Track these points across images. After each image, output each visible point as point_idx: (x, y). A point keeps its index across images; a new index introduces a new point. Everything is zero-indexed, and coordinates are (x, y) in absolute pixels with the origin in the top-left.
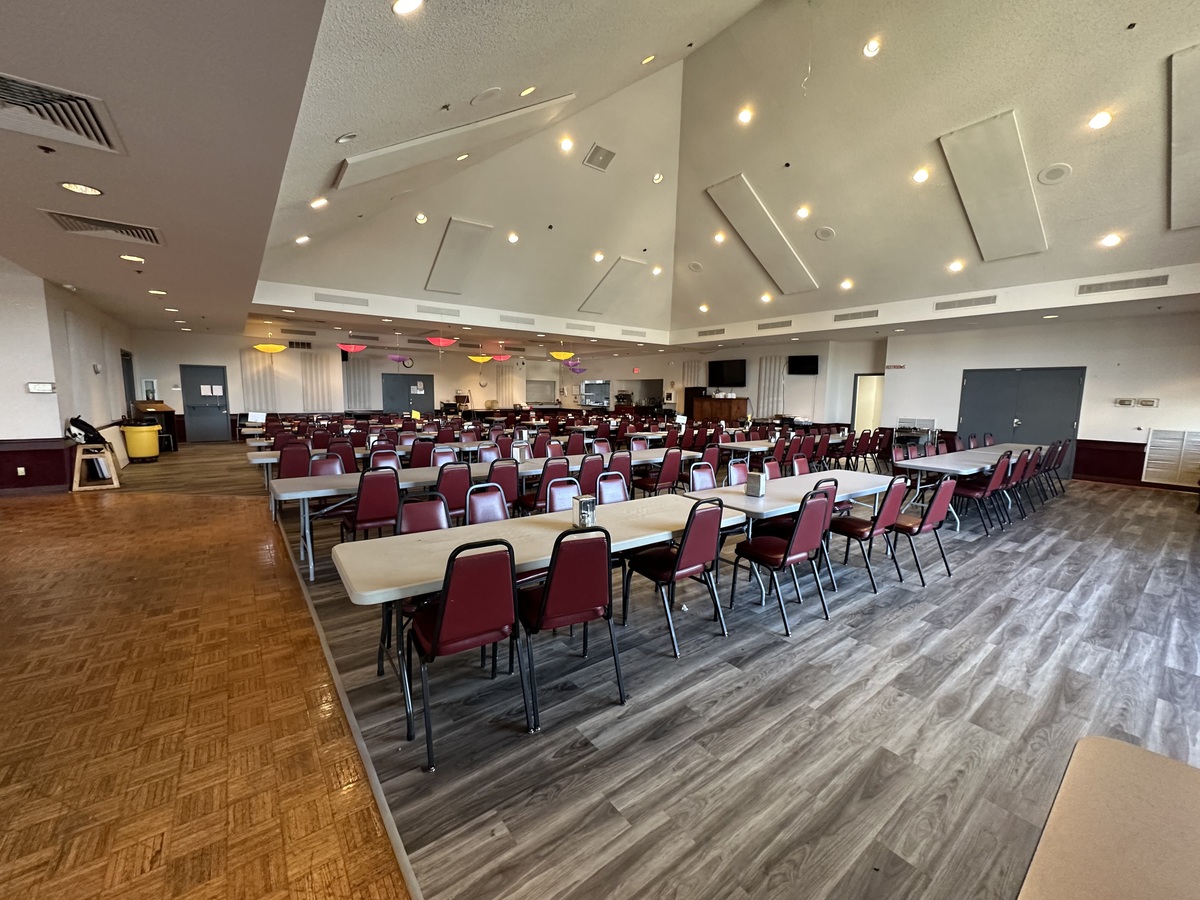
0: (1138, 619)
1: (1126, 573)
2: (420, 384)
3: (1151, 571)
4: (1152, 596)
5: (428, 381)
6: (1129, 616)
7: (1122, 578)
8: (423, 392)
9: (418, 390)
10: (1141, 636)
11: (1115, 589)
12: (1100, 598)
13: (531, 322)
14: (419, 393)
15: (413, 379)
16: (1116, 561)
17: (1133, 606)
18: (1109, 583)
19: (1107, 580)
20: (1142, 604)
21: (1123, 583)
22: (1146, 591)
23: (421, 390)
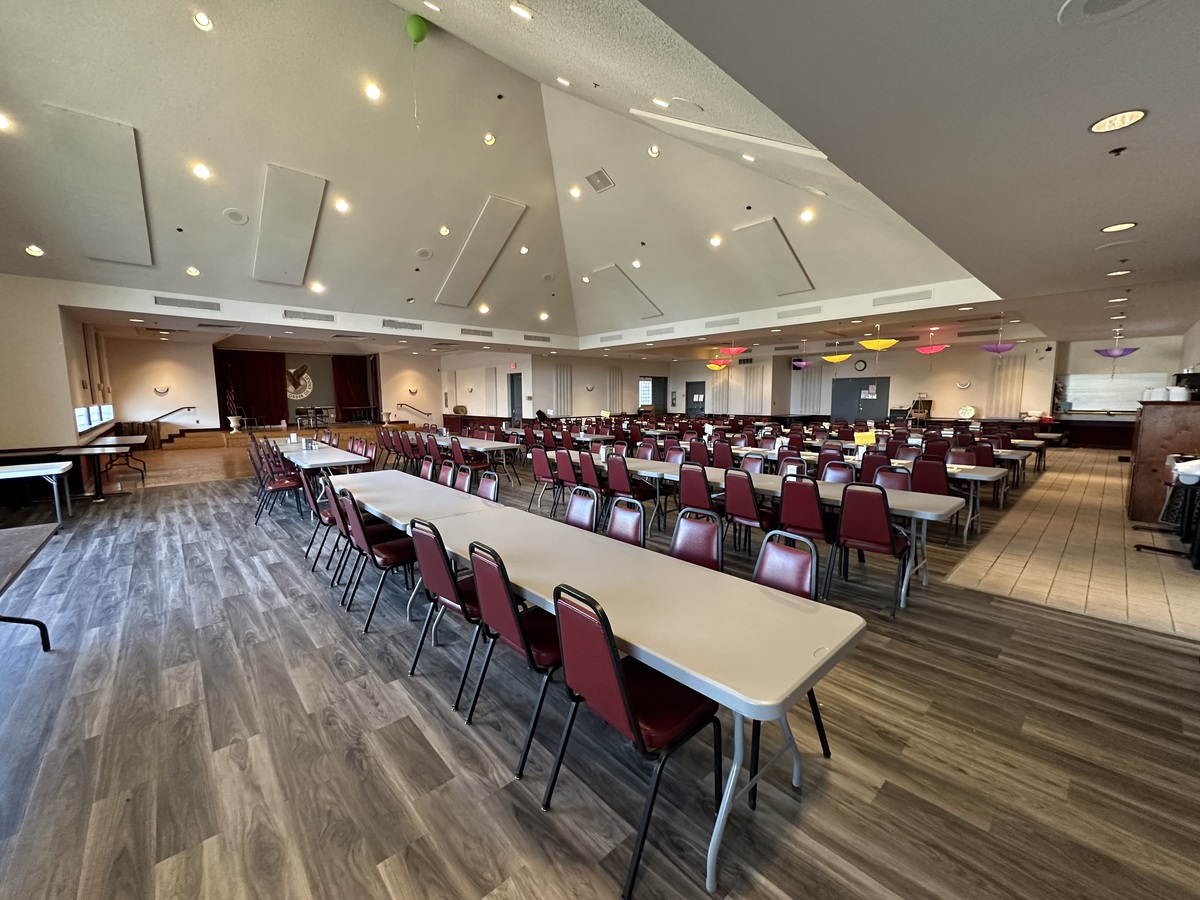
0: (132, 548)
1: (153, 577)
2: (873, 388)
3: (130, 589)
4: (126, 564)
5: (883, 384)
6: (138, 547)
7: (153, 570)
8: (875, 397)
9: (869, 394)
10: (129, 541)
11: (154, 559)
12: (160, 549)
13: (736, 322)
14: (870, 397)
15: (865, 383)
16: (168, 588)
17: (137, 554)
18: (161, 561)
19: (164, 563)
20: (132, 557)
21: (151, 566)
22: (131, 566)
23: (873, 394)
